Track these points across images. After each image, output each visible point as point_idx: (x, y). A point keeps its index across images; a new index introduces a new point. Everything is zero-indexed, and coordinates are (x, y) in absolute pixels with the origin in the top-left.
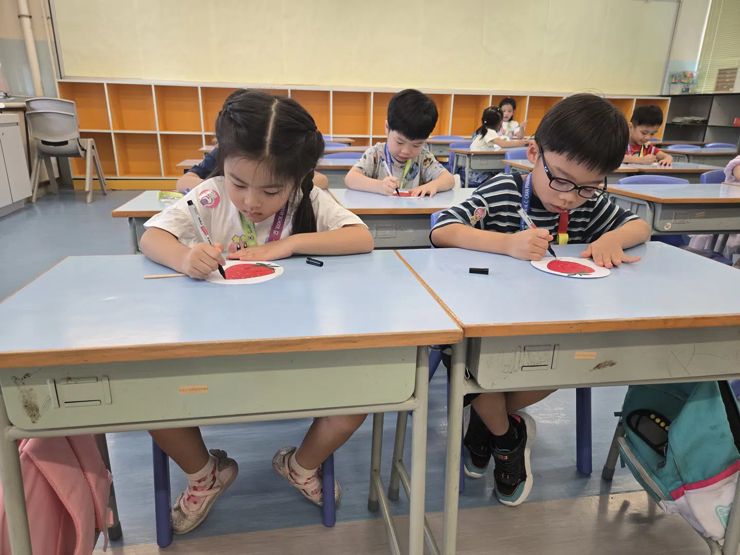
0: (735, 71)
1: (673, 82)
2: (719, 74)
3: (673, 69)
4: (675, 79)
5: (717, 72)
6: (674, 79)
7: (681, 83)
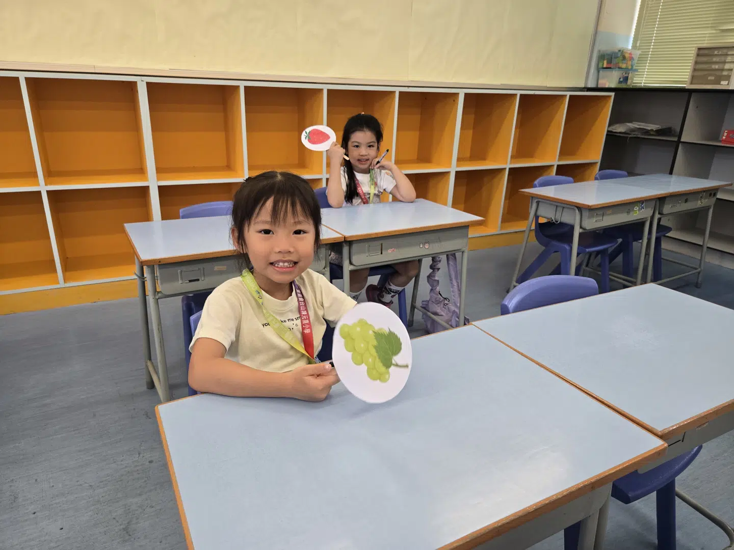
2: (698, 55)
3: (604, 46)
5: (693, 53)
6: (605, 62)
7: (617, 69)
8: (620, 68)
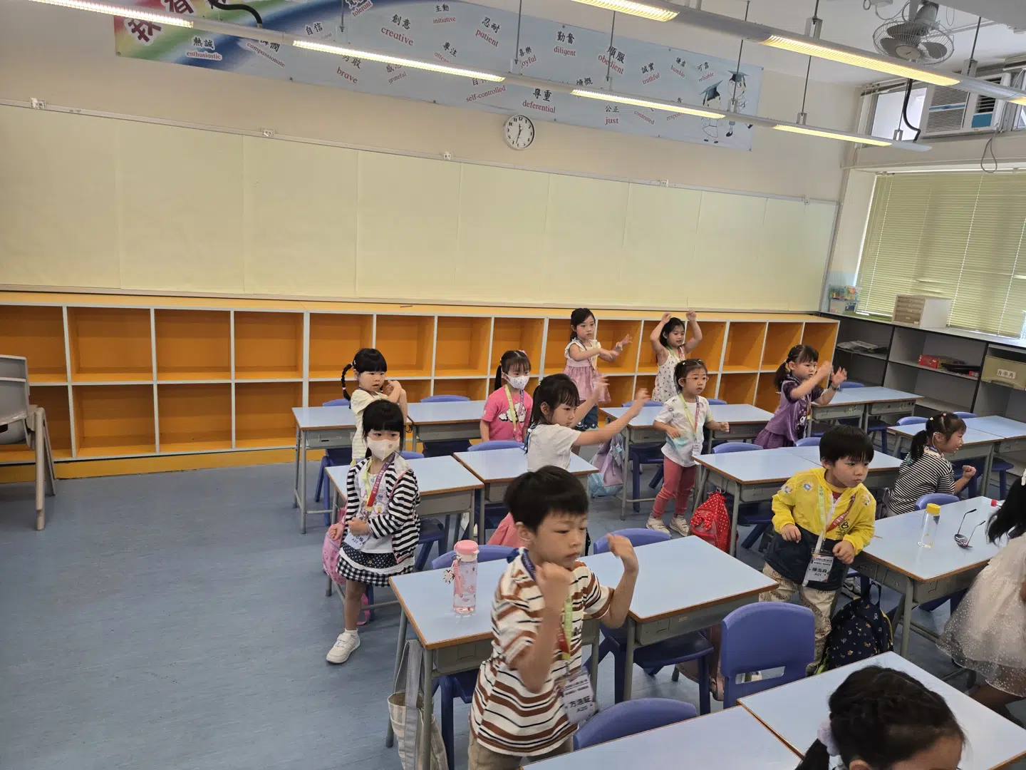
0: (921, 301)
1: (834, 297)
2: (899, 301)
3: (833, 282)
4: (838, 294)
6: (835, 294)
8: (846, 300)
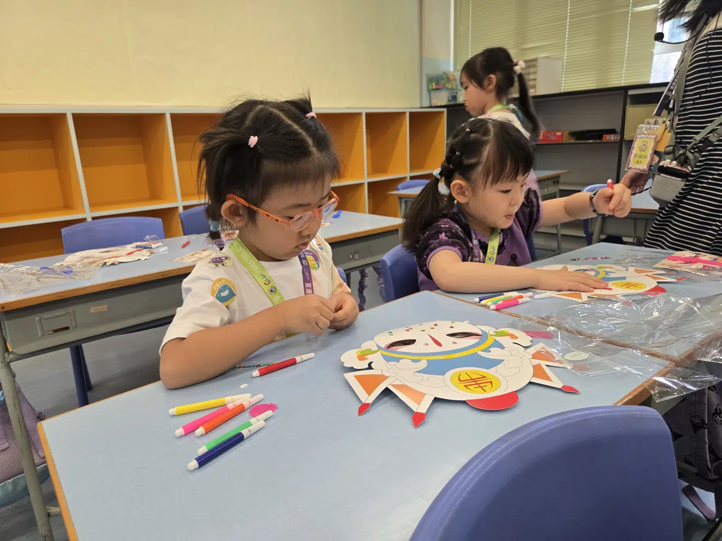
0: (534, 63)
1: (434, 87)
4: (438, 83)
6: (434, 84)
7: (445, 89)
8: (447, 88)
